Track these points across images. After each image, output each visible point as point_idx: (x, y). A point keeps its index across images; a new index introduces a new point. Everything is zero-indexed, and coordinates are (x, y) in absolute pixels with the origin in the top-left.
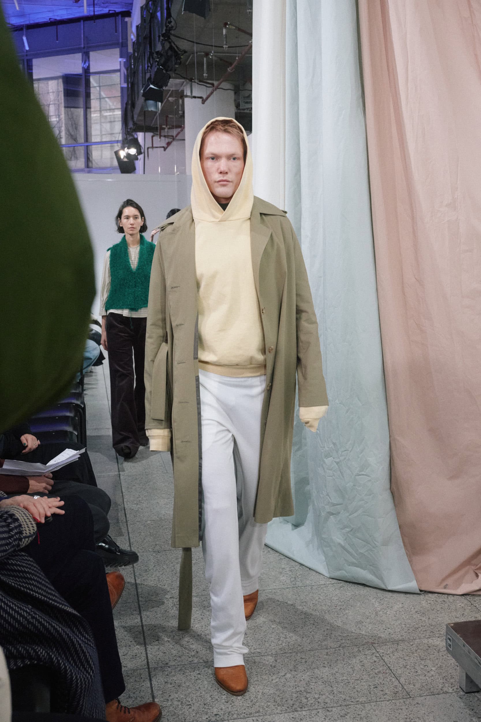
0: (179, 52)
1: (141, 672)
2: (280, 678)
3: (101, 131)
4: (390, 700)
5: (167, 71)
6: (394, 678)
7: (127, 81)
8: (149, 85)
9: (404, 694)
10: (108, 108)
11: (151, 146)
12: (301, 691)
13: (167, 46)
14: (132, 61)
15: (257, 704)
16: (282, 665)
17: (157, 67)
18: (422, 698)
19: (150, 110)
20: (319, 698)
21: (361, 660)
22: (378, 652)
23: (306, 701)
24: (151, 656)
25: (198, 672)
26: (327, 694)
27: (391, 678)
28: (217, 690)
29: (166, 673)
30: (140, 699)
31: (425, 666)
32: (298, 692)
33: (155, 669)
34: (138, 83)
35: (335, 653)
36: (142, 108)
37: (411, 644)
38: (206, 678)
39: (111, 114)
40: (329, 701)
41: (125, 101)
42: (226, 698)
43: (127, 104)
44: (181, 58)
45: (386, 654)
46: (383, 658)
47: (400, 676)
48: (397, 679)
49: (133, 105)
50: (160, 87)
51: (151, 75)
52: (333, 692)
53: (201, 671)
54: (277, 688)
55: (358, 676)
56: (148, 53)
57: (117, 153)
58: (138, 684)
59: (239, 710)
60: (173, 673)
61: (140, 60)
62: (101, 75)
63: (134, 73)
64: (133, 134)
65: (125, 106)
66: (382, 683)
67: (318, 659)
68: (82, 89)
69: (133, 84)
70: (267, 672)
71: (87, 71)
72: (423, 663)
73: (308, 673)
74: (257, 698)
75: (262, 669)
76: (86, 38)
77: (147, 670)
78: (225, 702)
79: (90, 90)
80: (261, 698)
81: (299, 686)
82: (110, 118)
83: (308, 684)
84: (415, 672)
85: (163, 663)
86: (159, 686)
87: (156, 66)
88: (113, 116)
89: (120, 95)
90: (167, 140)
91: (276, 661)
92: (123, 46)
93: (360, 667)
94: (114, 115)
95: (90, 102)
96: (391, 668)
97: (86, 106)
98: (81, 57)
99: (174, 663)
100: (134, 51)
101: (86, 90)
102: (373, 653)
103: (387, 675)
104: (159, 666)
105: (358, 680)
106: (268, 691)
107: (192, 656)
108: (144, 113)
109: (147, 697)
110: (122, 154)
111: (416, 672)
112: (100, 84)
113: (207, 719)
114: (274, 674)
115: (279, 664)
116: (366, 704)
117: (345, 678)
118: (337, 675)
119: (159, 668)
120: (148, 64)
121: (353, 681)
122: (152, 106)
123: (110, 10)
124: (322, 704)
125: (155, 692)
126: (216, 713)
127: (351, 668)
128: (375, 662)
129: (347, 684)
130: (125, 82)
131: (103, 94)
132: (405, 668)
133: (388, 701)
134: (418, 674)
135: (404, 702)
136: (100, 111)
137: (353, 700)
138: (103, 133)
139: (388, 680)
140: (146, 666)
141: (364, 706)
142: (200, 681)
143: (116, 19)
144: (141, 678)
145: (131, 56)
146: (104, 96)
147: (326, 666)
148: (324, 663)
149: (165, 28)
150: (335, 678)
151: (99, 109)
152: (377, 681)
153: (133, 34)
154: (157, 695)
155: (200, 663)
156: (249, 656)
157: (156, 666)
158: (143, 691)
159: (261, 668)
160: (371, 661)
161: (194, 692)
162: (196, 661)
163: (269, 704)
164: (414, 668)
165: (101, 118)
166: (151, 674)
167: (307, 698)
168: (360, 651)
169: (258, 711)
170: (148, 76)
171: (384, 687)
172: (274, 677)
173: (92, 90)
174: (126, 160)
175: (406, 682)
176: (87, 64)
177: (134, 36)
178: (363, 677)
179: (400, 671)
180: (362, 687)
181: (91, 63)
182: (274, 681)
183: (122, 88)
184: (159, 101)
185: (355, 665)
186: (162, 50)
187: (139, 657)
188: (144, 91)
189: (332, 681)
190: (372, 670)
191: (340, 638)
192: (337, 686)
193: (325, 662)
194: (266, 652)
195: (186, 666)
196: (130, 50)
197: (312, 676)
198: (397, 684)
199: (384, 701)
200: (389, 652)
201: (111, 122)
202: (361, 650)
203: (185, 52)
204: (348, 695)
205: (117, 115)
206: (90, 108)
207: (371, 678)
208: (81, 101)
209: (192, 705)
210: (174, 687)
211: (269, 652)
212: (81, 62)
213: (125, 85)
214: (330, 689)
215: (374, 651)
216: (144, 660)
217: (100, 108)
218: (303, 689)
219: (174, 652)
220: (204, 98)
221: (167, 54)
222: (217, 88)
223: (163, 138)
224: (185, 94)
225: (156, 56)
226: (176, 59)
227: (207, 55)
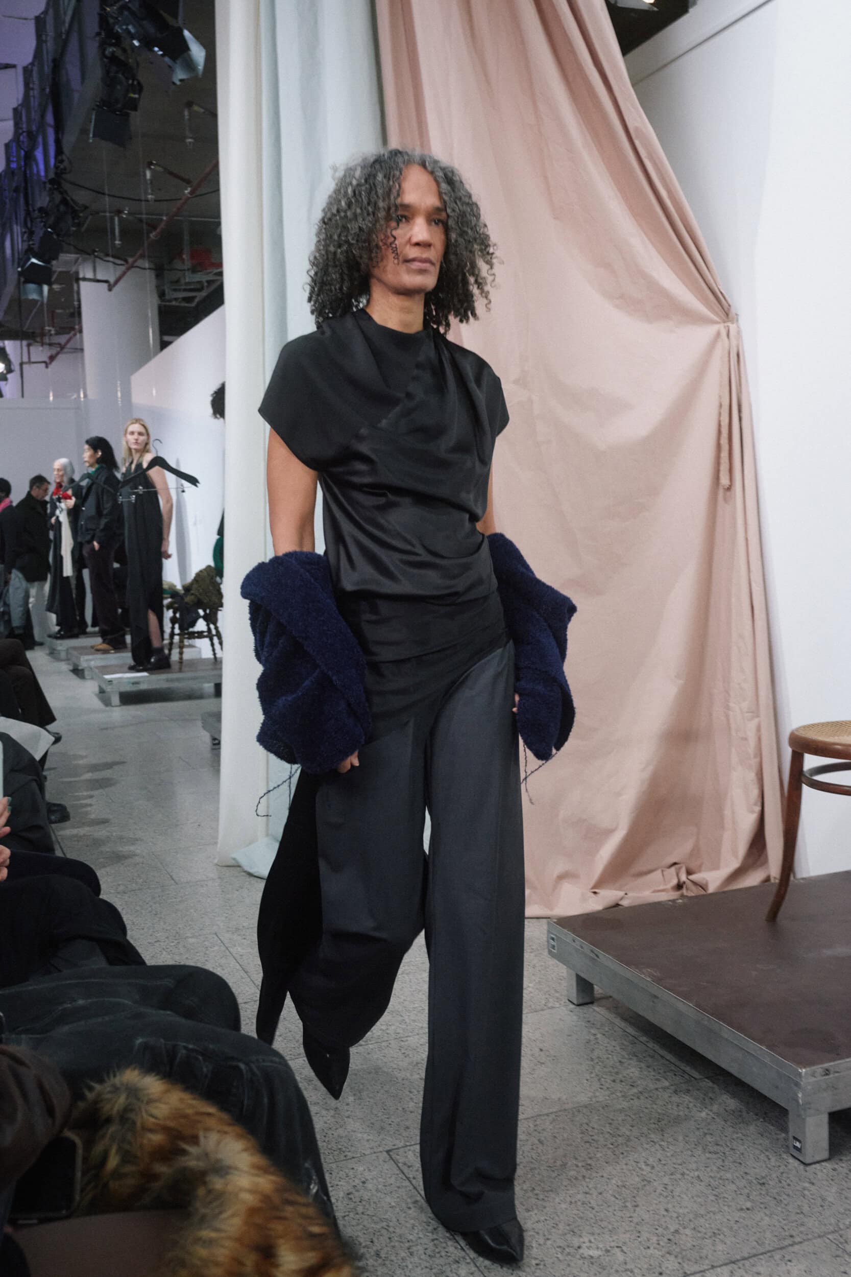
0: (77, 208)
5: (58, 235)
8: (29, 259)
11: (27, 360)
13: (58, 198)
17: (44, 229)
19: (28, 297)
44: (80, 217)
50: (48, 260)
87: (40, 230)
90: (52, 352)
108: (19, 304)
120: (22, 230)
122: (31, 293)
149: (53, 171)
184: (45, 284)
186: (48, 203)
188: (17, 270)
203: (86, 208)
220: (112, 280)
221: (58, 210)
222: (132, 267)
223: (47, 347)
224: (81, 276)
225: (39, 214)
226: (73, 218)
227: (119, 212)
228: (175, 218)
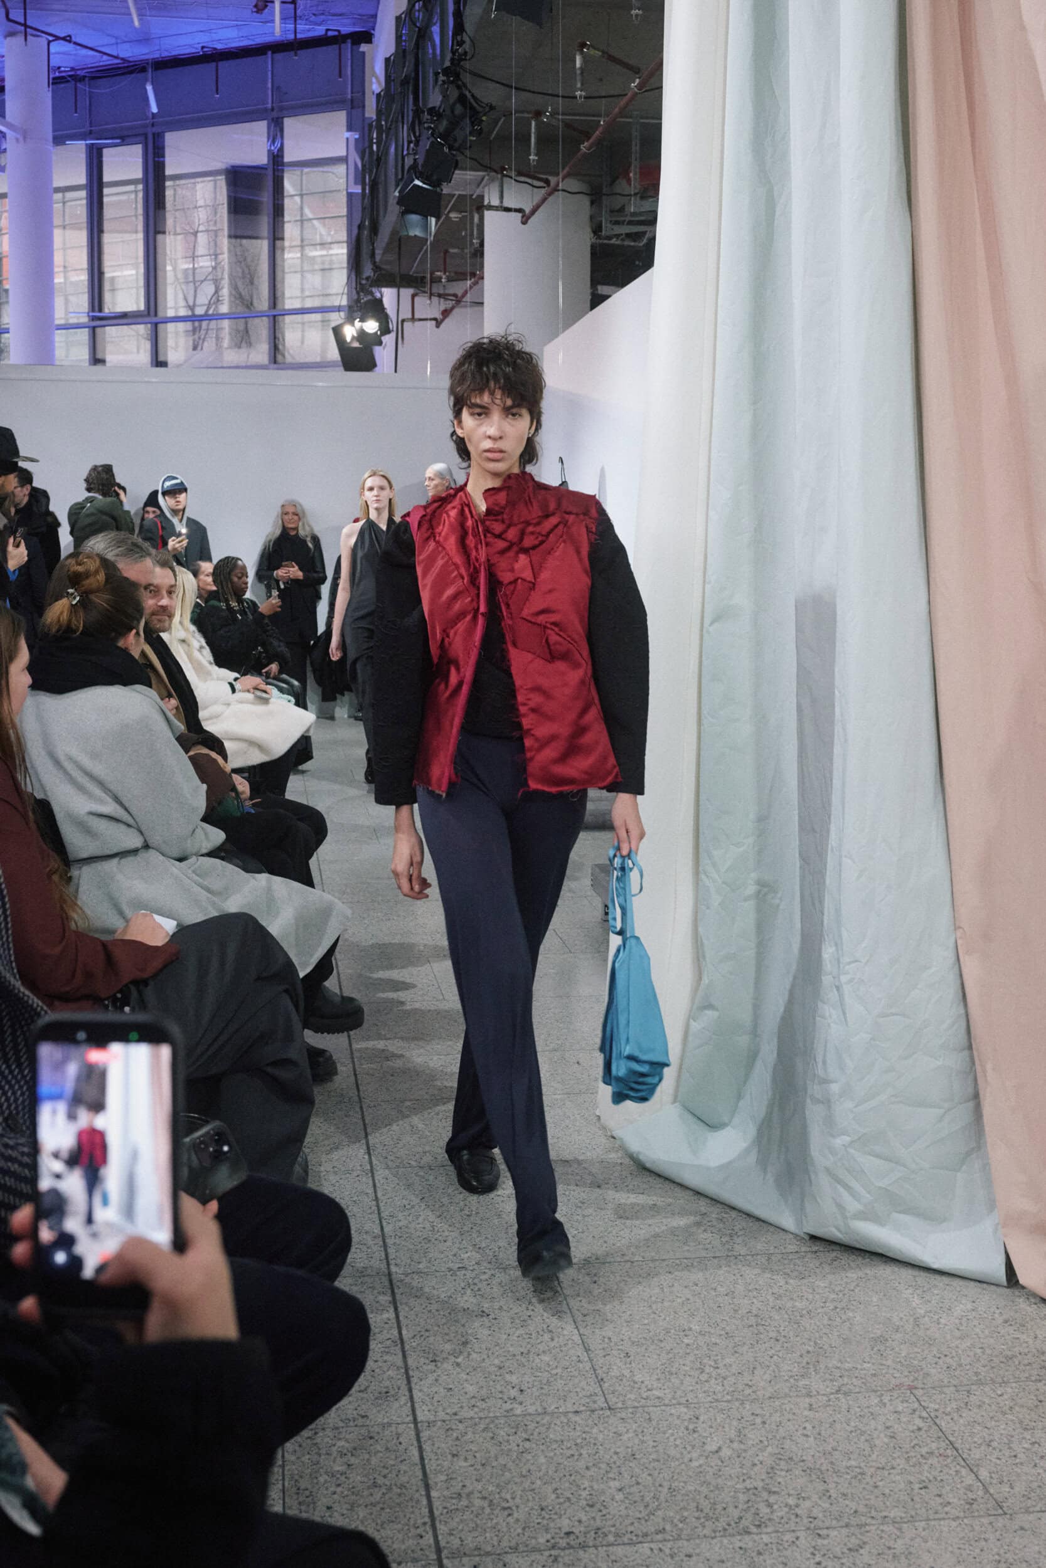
0: (479, 109)
1: (400, 1431)
2: (707, 1457)
3: (303, 290)
4: (958, 1517)
5: (451, 149)
6: (964, 1467)
7: (360, 179)
8: (412, 181)
9: (989, 1506)
10: (318, 241)
11: (410, 316)
12: (756, 1489)
13: (454, 94)
14: (375, 136)
15: (659, 1513)
16: (711, 1427)
17: (432, 139)
18: (1031, 1517)
19: (412, 234)
20: (797, 1506)
21: (889, 1424)
22: (924, 1407)
23: (768, 1510)
24: (420, 1394)
25: (524, 1436)
26: (815, 1498)
27: (958, 1467)
28: (568, 1477)
29: (455, 1435)
30: (399, 1490)
31: (1033, 1443)
32: (748, 1490)
33: (430, 1424)
34: (386, 181)
35: (830, 1405)
36: (394, 233)
37: (999, 1393)
38: (543, 1451)
39: (324, 252)
40: (820, 1515)
41: (357, 222)
42: (588, 1497)
43: (360, 227)
44: (483, 121)
45: (944, 1412)
46: (938, 1421)
47: (978, 1465)
48: (971, 1470)
49: (375, 229)
50: (437, 184)
51: (415, 160)
52: (828, 1494)
53: (532, 1434)
54: (703, 1479)
55: (883, 1461)
56: (411, 114)
57: (337, 331)
58: (393, 1457)
59: (618, 1525)
60: (470, 1436)
61: (392, 131)
62: (306, 170)
63: (379, 160)
64: (374, 290)
65: (355, 231)
66: (939, 1479)
67: (791, 1417)
68: (266, 198)
69: (374, 185)
70: (678, 1442)
71: (277, 159)
72: (1029, 1437)
73: (769, 1449)
74: (658, 1499)
75: (667, 1435)
76: (276, 89)
77: (412, 1426)
78: (588, 1505)
79: (283, 200)
80: (667, 1501)
81: (750, 1478)
82: (323, 263)
83: (771, 1472)
84: (1010, 1457)
85: (448, 1411)
86: (439, 1462)
87: (428, 139)
88: (328, 259)
89: (344, 211)
90: (445, 305)
91: (697, 1418)
92: (355, 105)
93: (886, 1440)
94: (331, 255)
95: (283, 227)
96: (956, 1445)
97: (274, 232)
98: (265, 130)
99: (471, 1414)
100: (379, 112)
101: (274, 200)
102: (914, 1411)
103: (949, 1461)
104: (440, 1418)
105: (883, 1468)
106: (682, 1484)
107: (509, 1398)
108: (400, 242)
109: (414, 1488)
110: (349, 332)
111: (1015, 1456)
112: (302, 190)
113: (548, 1541)
114: (693, 1447)
115: (704, 1425)
116: (905, 1525)
117: (853, 1463)
118: (837, 1454)
119: (439, 1423)
120: (409, 135)
121: (872, 1470)
122: (415, 227)
123: (327, 30)
124: (806, 1521)
125: (431, 1476)
126: (567, 1530)
127: (867, 1441)
128: (919, 1429)
129: (860, 1477)
130: (356, 183)
131: (308, 213)
132: (989, 1446)
133: (954, 1520)
134: (1018, 1461)
135: (991, 1523)
136: (302, 247)
137: (873, 1513)
138: (307, 293)
139: (952, 1472)
140: (411, 1418)
141: (900, 1529)
142: (529, 1457)
143: (340, 49)
144: (400, 1443)
145: (370, 125)
146: (310, 216)
147: (809, 1433)
148: (805, 1428)
149: (449, 56)
150: (832, 1463)
151: (299, 243)
152: (926, 1474)
153: (377, 78)
154: (436, 1483)
155: (530, 1414)
156: (636, 1404)
157: (432, 1418)
158: (405, 1472)
159: (664, 1433)
160: (911, 1428)
161: (517, 1480)
162: (519, 1410)
163: (686, 1514)
164: (1010, 1448)
165: (302, 262)
166: (421, 1435)
167: (770, 1506)
168: (885, 1405)
169: (661, 1528)
170: (409, 161)
171: (943, 1487)
172: (694, 1455)
173: (287, 201)
174: (356, 345)
175: (991, 1477)
176: (278, 144)
177: (378, 82)
178: (895, 1463)
179: (977, 1454)
180: (894, 1485)
181: (286, 142)
182: (695, 1464)
183: (350, 196)
184: (432, 216)
185: (875, 1436)
186: (442, 102)
187: (393, 1396)
188: (399, 192)
189: (824, 1468)
190: (913, 1447)
191: (837, 1373)
192: (836, 1479)
193: (807, 1425)
194: (674, 1398)
195: (497, 1421)
196: (371, 112)
197: (780, 1456)
198: (971, 1482)
199: (944, 1519)
200: (949, 1409)
201: (323, 270)
202: (886, 1401)
203: (492, 108)
204: (864, 1502)
205: (337, 254)
206: (283, 239)
207: (913, 1466)
208: (264, 223)
209: (514, 1508)
210: (472, 1466)
211: (681, 1397)
212: (266, 140)
213: (358, 189)
214: (821, 1487)
215: (916, 1405)
216: (405, 1404)
217: (302, 241)
218: (760, 1484)
219: (471, 1389)
220: (527, 211)
221: (453, 112)
222: (556, 190)
223: (435, 299)
224: (486, 203)
225: (429, 117)
226: (472, 124)
227: (538, 114)
228: (618, 120)
